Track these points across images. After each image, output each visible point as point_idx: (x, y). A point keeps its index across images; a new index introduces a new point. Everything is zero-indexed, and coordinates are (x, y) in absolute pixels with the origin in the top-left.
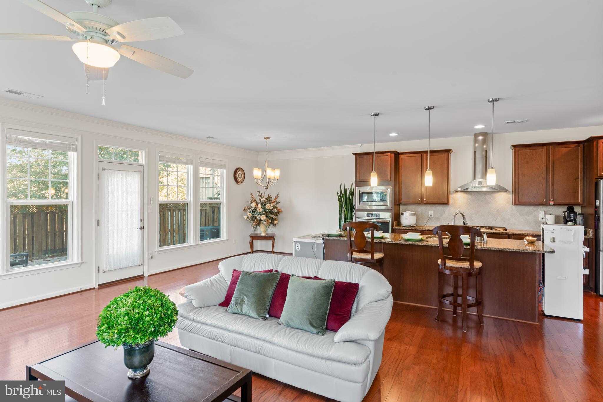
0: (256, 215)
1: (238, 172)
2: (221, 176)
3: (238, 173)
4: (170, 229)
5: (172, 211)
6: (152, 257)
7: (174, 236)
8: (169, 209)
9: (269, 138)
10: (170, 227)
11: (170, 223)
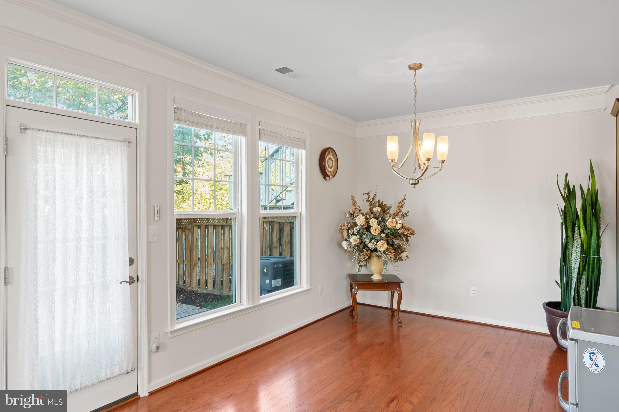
0: (367, 241)
1: (327, 155)
2: (297, 165)
3: (328, 158)
4: (199, 257)
5: (202, 228)
6: (158, 348)
7: (207, 267)
8: (198, 226)
9: (420, 66)
10: (199, 253)
11: (199, 247)
